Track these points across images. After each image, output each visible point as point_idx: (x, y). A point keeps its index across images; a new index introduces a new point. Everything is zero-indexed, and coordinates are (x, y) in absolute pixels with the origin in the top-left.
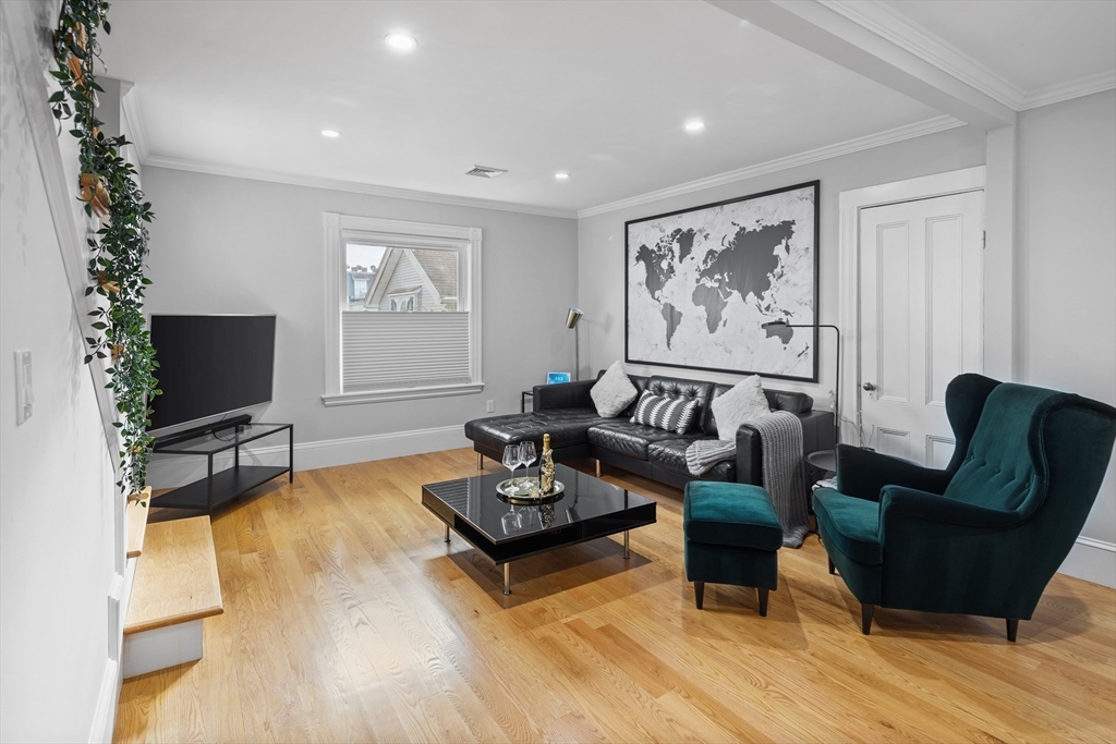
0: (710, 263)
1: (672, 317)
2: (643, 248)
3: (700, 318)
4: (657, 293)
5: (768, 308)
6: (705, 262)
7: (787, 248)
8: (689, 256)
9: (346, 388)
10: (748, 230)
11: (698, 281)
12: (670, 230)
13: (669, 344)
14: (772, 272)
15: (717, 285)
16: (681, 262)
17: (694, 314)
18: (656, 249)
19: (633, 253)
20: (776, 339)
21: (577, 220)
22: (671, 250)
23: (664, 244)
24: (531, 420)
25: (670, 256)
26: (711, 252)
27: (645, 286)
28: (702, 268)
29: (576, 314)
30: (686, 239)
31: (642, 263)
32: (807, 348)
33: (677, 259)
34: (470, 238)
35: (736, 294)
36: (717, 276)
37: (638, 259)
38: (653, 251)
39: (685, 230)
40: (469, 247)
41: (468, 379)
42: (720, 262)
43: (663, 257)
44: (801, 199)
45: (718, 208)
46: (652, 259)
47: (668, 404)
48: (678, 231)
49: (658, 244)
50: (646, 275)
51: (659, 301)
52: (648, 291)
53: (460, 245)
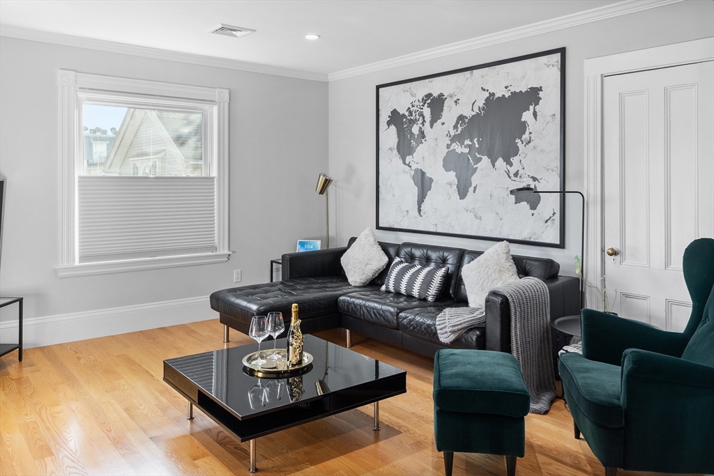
0: (460, 129)
1: (423, 184)
2: (394, 112)
3: (450, 184)
4: (408, 159)
5: (516, 174)
6: (455, 127)
7: (535, 114)
8: (439, 122)
9: (82, 258)
10: (497, 96)
11: (448, 146)
12: (421, 95)
13: (419, 211)
14: (520, 138)
15: (467, 150)
16: (431, 127)
17: (444, 179)
18: (407, 114)
19: (384, 118)
20: (524, 205)
21: (327, 83)
22: (422, 115)
23: (415, 108)
24: (280, 290)
25: (421, 121)
26: (461, 118)
27: (395, 151)
28: (452, 133)
30: (436, 104)
31: (393, 128)
32: (554, 214)
33: (427, 124)
34: (216, 99)
35: (486, 160)
36: (467, 142)
37: (389, 123)
38: (404, 116)
39: (435, 94)
40: (215, 109)
41: (213, 248)
42: (469, 126)
43: (412, 122)
44: (548, 66)
45: (468, 73)
46: (403, 123)
47: (418, 272)
48: (429, 95)
49: (409, 108)
50: (397, 140)
51: (410, 167)
52: (398, 156)
53: (206, 107)
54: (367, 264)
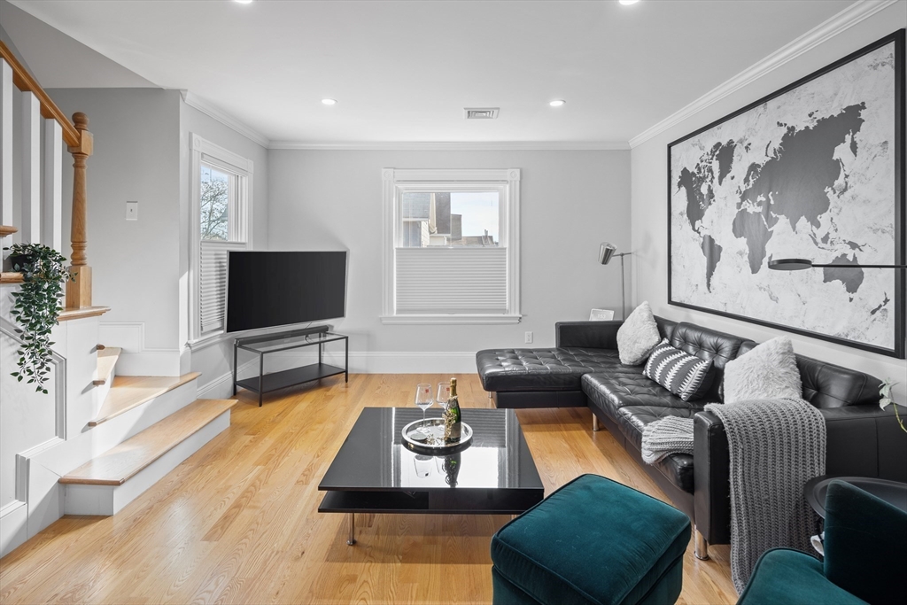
0: (752, 182)
1: (713, 252)
2: (685, 171)
3: (741, 253)
4: (698, 223)
5: (825, 239)
6: (746, 180)
7: (854, 147)
8: (729, 176)
9: (399, 311)
10: (797, 130)
11: (739, 205)
12: (709, 147)
13: (709, 285)
14: (831, 185)
15: (760, 209)
16: (720, 184)
17: (734, 247)
18: (696, 171)
19: (676, 179)
20: (837, 284)
21: (629, 151)
22: (710, 170)
23: (704, 163)
25: (710, 178)
26: (753, 167)
27: (685, 216)
28: (743, 189)
29: (607, 250)
30: (725, 154)
31: (683, 189)
32: (886, 301)
33: (716, 180)
35: (783, 221)
36: (761, 198)
37: (680, 185)
38: (693, 173)
39: (724, 143)
40: (508, 186)
41: (504, 310)
42: (766, 176)
43: (702, 180)
44: (875, 67)
45: (760, 108)
46: (692, 183)
48: (719, 144)
49: (698, 164)
50: (686, 203)
51: (699, 233)
52: (688, 221)
53: (501, 186)
54: (635, 342)
